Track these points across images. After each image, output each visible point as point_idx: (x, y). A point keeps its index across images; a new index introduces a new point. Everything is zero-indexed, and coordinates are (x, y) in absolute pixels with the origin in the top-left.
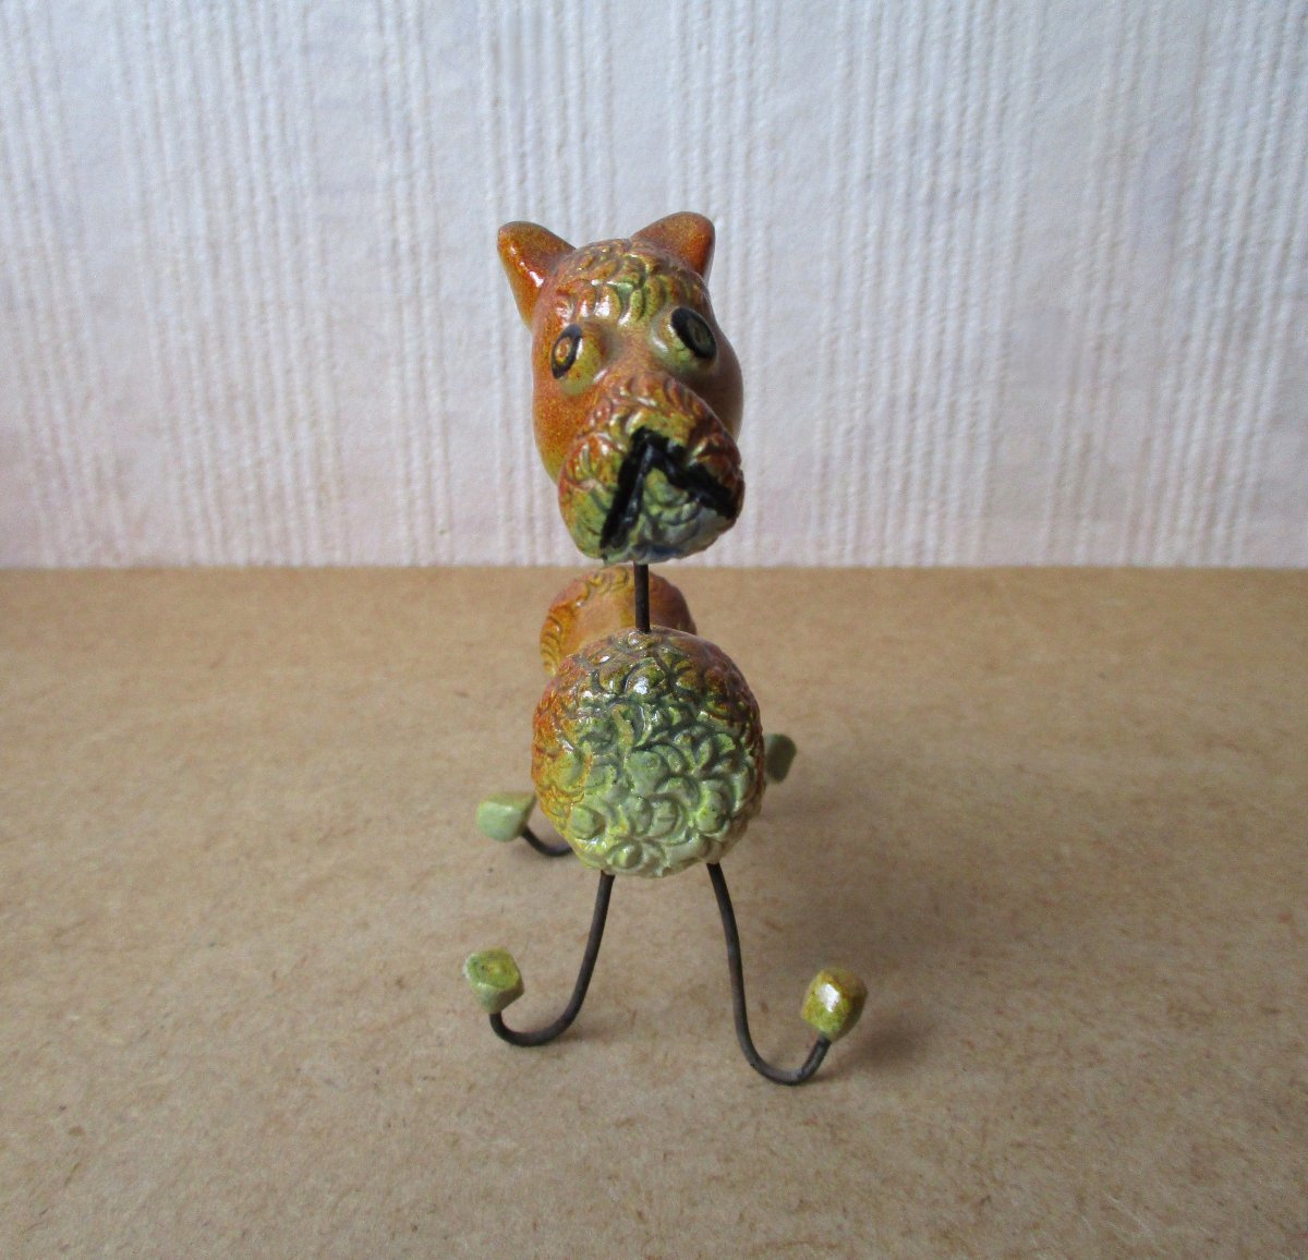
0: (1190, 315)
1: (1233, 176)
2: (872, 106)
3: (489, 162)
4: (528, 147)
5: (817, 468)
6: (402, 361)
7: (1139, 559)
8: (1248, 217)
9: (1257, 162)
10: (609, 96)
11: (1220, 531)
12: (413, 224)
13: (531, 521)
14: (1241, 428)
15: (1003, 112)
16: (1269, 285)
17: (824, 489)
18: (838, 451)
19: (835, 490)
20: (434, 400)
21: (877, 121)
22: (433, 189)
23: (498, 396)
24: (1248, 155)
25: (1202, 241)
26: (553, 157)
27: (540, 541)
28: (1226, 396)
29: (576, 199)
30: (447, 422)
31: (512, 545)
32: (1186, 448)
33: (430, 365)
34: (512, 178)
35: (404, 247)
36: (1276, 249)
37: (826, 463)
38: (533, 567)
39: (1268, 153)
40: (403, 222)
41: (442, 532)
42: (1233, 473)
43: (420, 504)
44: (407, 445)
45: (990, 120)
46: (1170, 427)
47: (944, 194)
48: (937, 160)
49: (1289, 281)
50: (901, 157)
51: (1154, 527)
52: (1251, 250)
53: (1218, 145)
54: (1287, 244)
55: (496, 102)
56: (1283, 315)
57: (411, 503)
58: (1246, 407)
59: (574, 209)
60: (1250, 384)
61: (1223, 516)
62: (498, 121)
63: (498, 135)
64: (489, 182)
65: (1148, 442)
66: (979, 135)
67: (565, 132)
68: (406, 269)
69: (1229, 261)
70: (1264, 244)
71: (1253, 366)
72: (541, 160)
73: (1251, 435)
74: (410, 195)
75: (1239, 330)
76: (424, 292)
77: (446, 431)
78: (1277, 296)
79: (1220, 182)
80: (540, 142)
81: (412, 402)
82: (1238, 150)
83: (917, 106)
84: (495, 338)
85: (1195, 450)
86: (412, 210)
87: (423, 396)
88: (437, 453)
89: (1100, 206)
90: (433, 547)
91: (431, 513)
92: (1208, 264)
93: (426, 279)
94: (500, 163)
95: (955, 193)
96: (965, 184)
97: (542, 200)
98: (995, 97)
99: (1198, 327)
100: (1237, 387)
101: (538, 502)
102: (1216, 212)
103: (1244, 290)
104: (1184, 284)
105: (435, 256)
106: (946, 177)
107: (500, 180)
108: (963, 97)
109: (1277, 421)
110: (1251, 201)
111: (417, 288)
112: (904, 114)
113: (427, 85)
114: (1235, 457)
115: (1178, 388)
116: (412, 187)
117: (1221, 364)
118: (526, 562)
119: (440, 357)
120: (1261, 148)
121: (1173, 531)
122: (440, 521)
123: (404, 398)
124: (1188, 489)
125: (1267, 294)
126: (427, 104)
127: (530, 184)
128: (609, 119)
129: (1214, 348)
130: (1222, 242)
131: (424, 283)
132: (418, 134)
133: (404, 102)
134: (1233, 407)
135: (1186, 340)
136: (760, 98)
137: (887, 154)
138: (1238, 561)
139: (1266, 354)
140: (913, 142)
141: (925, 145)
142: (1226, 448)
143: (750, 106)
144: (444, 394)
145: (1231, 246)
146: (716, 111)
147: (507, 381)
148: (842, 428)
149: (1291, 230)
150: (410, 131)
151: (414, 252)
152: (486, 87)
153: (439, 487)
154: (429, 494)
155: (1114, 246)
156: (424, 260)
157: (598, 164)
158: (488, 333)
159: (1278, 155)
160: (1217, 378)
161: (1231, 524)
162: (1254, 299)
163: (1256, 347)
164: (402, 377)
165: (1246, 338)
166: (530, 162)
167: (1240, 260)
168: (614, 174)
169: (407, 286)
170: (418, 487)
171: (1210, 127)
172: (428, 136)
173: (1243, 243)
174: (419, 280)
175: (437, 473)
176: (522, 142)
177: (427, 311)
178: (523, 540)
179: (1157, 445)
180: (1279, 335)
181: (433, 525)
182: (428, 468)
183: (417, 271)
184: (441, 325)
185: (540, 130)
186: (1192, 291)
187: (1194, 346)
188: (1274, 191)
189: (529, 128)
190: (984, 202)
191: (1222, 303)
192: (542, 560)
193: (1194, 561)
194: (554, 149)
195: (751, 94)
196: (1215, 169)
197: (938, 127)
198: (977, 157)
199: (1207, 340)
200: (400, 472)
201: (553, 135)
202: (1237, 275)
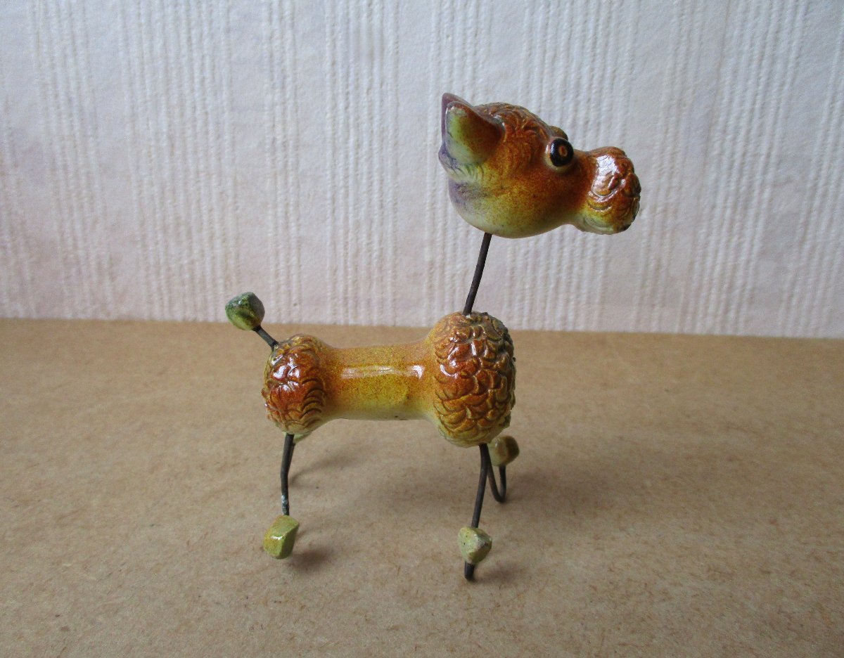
0: (716, 193)
1: (738, 118)
2: (542, 73)
3: (329, 96)
4: (351, 88)
5: (508, 274)
6: (275, 206)
7: (687, 330)
8: (747, 140)
9: (752, 111)
10: (397, 62)
11: (732, 315)
12: (284, 130)
13: (346, 299)
14: (743, 258)
15: (614, 78)
16: (758, 177)
17: (511, 286)
18: (519, 264)
19: (518, 286)
20: (293, 229)
21: (544, 81)
22: (297, 111)
23: (329, 228)
24: (747, 106)
25: (722, 153)
26: (365, 95)
27: (351, 311)
28: (735, 239)
29: (377, 118)
30: (300, 241)
31: (335, 313)
32: (713, 268)
33: (291, 209)
34: (341, 106)
35: (279, 142)
36: (762, 158)
37: (513, 269)
38: (346, 326)
39: (758, 106)
40: (279, 128)
41: (295, 305)
42: (739, 282)
43: (283, 288)
44: (277, 254)
45: (607, 84)
46: (704, 256)
47: (581, 123)
48: (577, 104)
49: (770, 177)
50: (557, 101)
51: (695, 313)
52: (748, 159)
53: (731, 101)
54: (768, 156)
55: (334, 63)
56: (766, 195)
57: (278, 287)
58: (746, 246)
59: (376, 124)
60: (748, 232)
61: (733, 307)
62: (334, 74)
63: (334, 82)
64: (328, 108)
65: (692, 263)
66: (600, 91)
67: (371, 81)
68: (280, 154)
69: (737, 164)
70: (756, 155)
71: (750, 223)
72: (358, 96)
73: (748, 262)
74: (284, 113)
75: (742, 203)
76: (290, 168)
77: (299, 248)
78: (763, 184)
79: (732, 122)
80: (357, 87)
81: (280, 230)
82: (742, 103)
83: (567, 73)
84: (329, 195)
85: (718, 269)
86: (284, 122)
87: (287, 227)
88: (294, 260)
89: (666, 132)
90: (289, 314)
91: (289, 293)
92: (725, 167)
93: (291, 160)
94: (334, 98)
95: (587, 123)
96: (592, 116)
97: (357, 119)
98: (609, 70)
99: (720, 201)
100: (741, 235)
101: (350, 289)
102: (729, 137)
103: (744, 181)
104: (713, 177)
105: (297, 148)
106: (582, 114)
107: (335, 107)
108: (592, 69)
109: (763, 254)
110: (748, 132)
111: (286, 166)
112: (559, 78)
113: (295, 53)
114: (740, 273)
115: (709, 234)
116: (285, 109)
117: (732, 221)
118: (342, 322)
119: (297, 204)
120: (754, 103)
121: (705, 315)
122: (294, 298)
123: (276, 228)
124: (714, 290)
125: (757, 184)
126: (295, 62)
127: (351, 110)
128: (396, 75)
129: (728, 212)
130: (733, 154)
131: (290, 163)
132: (289, 80)
133: (282, 62)
134: (739, 245)
135: (714, 207)
136: (481, 66)
137: (550, 99)
138: (742, 332)
139: (757, 216)
140: (564, 93)
141: (571, 96)
142: (735, 268)
143: (474, 71)
144: (299, 226)
145: (737, 156)
146: (456, 72)
147: (335, 219)
148: (523, 251)
149: (770, 148)
150: (285, 78)
151: (285, 145)
152: (328, 54)
153: (294, 278)
154: (288, 283)
155: (673, 154)
156: (290, 150)
157: (389, 99)
158: (325, 192)
159: (763, 107)
160: (730, 230)
161: (738, 312)
162: (750, 186)
163: (752, 212)
164: (275, 216)
165: (746, 208)
166: (351, 97)
167: (742, 164)
168: (398, 105)
169: (280, 165)
170: (282, 278)
171: (726, 90)
172: (294, 81)
173: (744, 155)
174: (287, 161)
175: (293, 270)
176: (347, 86)
177: (291, 180)
178: (341, 310)
179: (697, 266)
180: (764, 206)
181: (290, 301)
182: (288, 268)
183: (286, 156)
184: (298, 186)
185: (358, 80)
186: (717, 180)
187: (718, 211)
188: (761, 126)
189: (351, 79)
190: (603, 128)
191: (733, 187)
192: (351, 322)
193: (717, 331)
194: (365, 91)
195: (476, 63)
196: (728, 114)
197: (578, 85)
198: (599, 102)
199: (725, 208)
200: (272, 270)
201: (365, 83)
202: (741, 171)
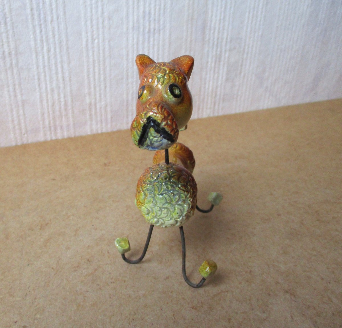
0: (208, 56)
1: (215, 23)
2: (133, 8)
3: (31, 26)
4: (42, 22)
5: (125, 104)
6: (8, 86)
7: (200, 117)
8: (219, 33)
9: (220, 20)
10: (64, 7)
11: (216, 107)
12: (9, 46)
13: (50, 127)
14: (220, 83)
15: (164, 9)
16: (224, 48)
17: (127, 109)
18: (130, 98)
19: (130, 108)
20: (19, 97)
21: (135, 12)
22: (14, 36)
23: (38, 94)
24: (218, 18)
25: (209, 39)
26: (50, 25)
27: (53, 133)
28: (216, 75)
29: (57, 36)
30: (23, 102)
31: (45, 135)
32: (208, 89)
33: (17, 86)
34: (38, 31)
35: (6, 53)
36: (225, 40)
37: (127, 101)
38: (52, 141)
39: (222, 17)
40: (6, 45)
41: (24, 134)
42: (218, 93)
43: (17, 127)
44: (12, 110)
45: (162, 11)
46: (205, 84)
47: (152, 30)
48: (150, 22)
49: (228, 47)
50: (141, 21)
51: (203, 109)
52: (220, 40)
53: (212, 16)
54: (227, 39)
55: (32, 9)
56: (227, 55)
57: (14, 127)
58: (220, 77)
59: (57, 39)
60: (221, 72)
61: (217, 104)
62: (33, 15)
63: (33, 19)
64: (31, 33)
65: (200, 88)
66: (160, 14)
67: (52, 17)
68: (8, 59)
69: (215, 43)
70: (222, 39)
71: (221, 67)
72: (46, 26)
73: (222, 84)
74: (8, 38)
75: (218, 59)
76: (14, 66)
77: (23, 105)
78: (225, 51)
79: (213, 25)
80: (45, 21)
81: (12, 98)
82: (216, 17)
83: (144, 8)
84: (36, 77)
85: (210, 89)
86: (8, 42)
87: (16, 96)
88: (21, 112)
89: (187, 32)
90: (22, 139)
91: (20, 129)
92: (211, 44)
93: (14, 62)
94: (34, 27)
95: (154, 30)
96: (157, 27)
97: (47, 37)
98: (162, 5)
99: (210, 60)
100: (218, 73)
101: (52, 122)
102: (212, 32)
103: (219, 50)
104: (206, 49)
105: (16, 55)
106: (152, 26)
107: (34, 32)
108: (155, 5)
109: (227, 80)
110: (219, 29)
111: (11, 64)
112: (141, 10)
113: (10, 5)
114: (219, 89)
115: (206, 74)
116: (8, 35)
117: (215, 68)
118: (49, 139)
119: (20, 84)
120: (221, 16)
121: (207, 109)
122: (23, 131)
123: (10, 97)
124: (210, 98)
125: (224, 50)
126: (11, 10)
127: (43, 33)
128: (65, 13)
129: (213, 64)
130: (214, 39)
131: (14, 63)
132: (8, 19)
133: (4, 10)
134: (218, 77)
135: (207, 62)
136: (105, 7)
137: (138, 21)
138: (221, 114)
139: (224, 65)
140: (144, 18)
141: (147, 18)
142: (217, 87)
143: (103, 9)
144: (22, 95)
145: (216, 39)
146: (94, 11)
147: (40, 89)
148: (131, 92)
149: (227, 35)
150: (6, 18)
151: (10, 54)
152: (28, 4)
153: (22, 121)
154: (19, 124)
155: (191, 41)
156: (13, 56)
157: (62, 26)
158: (34, 76)
159: (224, 17)
160: (214, 71)
161: (219, 105)
162: (221, 52)
163: (222, 63)
164: (9, 91)
165: (220, 61)
166: (43, 26)
167: (217, 43)
168: (67, 28)
169: (8, 64)
170: (16, 122)
171: (210, 11)
172: (11, 20)
173: (218, 39)
174: (12, 62)
175: (21, 117)
176: (40, 21)
177: (15, 71)
178: (48, 133)
179: (202, 88)
180: (226, 60)
181: (21, 133)
182: (19, 116)
183: (11, 60)
184: (20, 75)
185: (45, 17)
186: (208, 51)
187: (209, 64)
188: (224, 26)
189: (42, 17)
190: (161, 32)
191: (214, 53)
192: (54, 138)
193: (211, 115)
194: (50, 22)
195: (103, 5)
196: (211, 21)
197: (150, 13)
198: (159, 21)
199: (212, 62)
200: (10, 119)
201: (49, 18)
202: (217, 46)
